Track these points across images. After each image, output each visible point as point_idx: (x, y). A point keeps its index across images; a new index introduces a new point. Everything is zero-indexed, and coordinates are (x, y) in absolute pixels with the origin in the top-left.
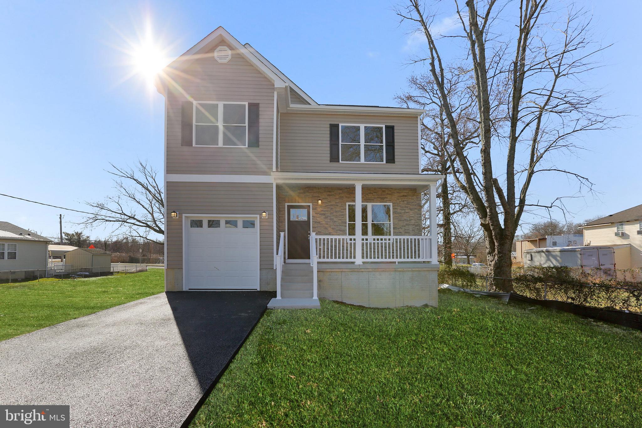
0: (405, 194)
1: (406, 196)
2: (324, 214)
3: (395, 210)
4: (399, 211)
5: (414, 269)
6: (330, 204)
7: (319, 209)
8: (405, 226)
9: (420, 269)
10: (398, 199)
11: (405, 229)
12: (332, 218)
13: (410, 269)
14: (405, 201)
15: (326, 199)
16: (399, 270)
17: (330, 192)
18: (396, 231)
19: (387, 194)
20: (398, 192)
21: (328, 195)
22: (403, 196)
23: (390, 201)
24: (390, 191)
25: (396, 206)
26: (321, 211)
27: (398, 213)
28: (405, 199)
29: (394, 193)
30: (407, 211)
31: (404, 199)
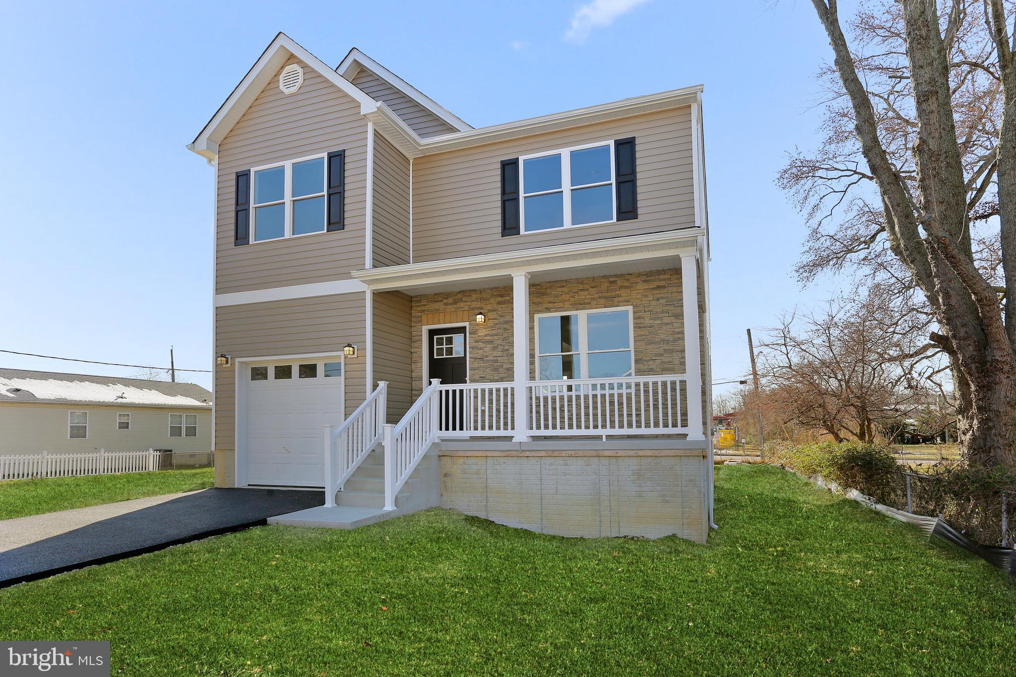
0: (663, 283)
1: (664, 287)
2: (491, 342)
3: (639, 321)
4: (647, 322)
5: (641, 453)
6: (502, 320)
7: (482, 333)
8: (661, 355)
9: (656, 453)
10: (646, 296)
11: (663, 362)
12: (506, 348)
13: (632, 453)
14: (662, 298)
15: (494, 310)
16: (608, 453)
17: (501, 296)
18: (641, 366)
19: (621, 287)
20: (645, 281)
21: (499, 303)
22: (658, 287)
23: (627, 302)
24: (628, 280)
25: (641, 312)
26: (486, 335)
27: (645, 327)
28: (663, 295)
29: (636, 283)
30: (666, 320)
31: (659, 296)
